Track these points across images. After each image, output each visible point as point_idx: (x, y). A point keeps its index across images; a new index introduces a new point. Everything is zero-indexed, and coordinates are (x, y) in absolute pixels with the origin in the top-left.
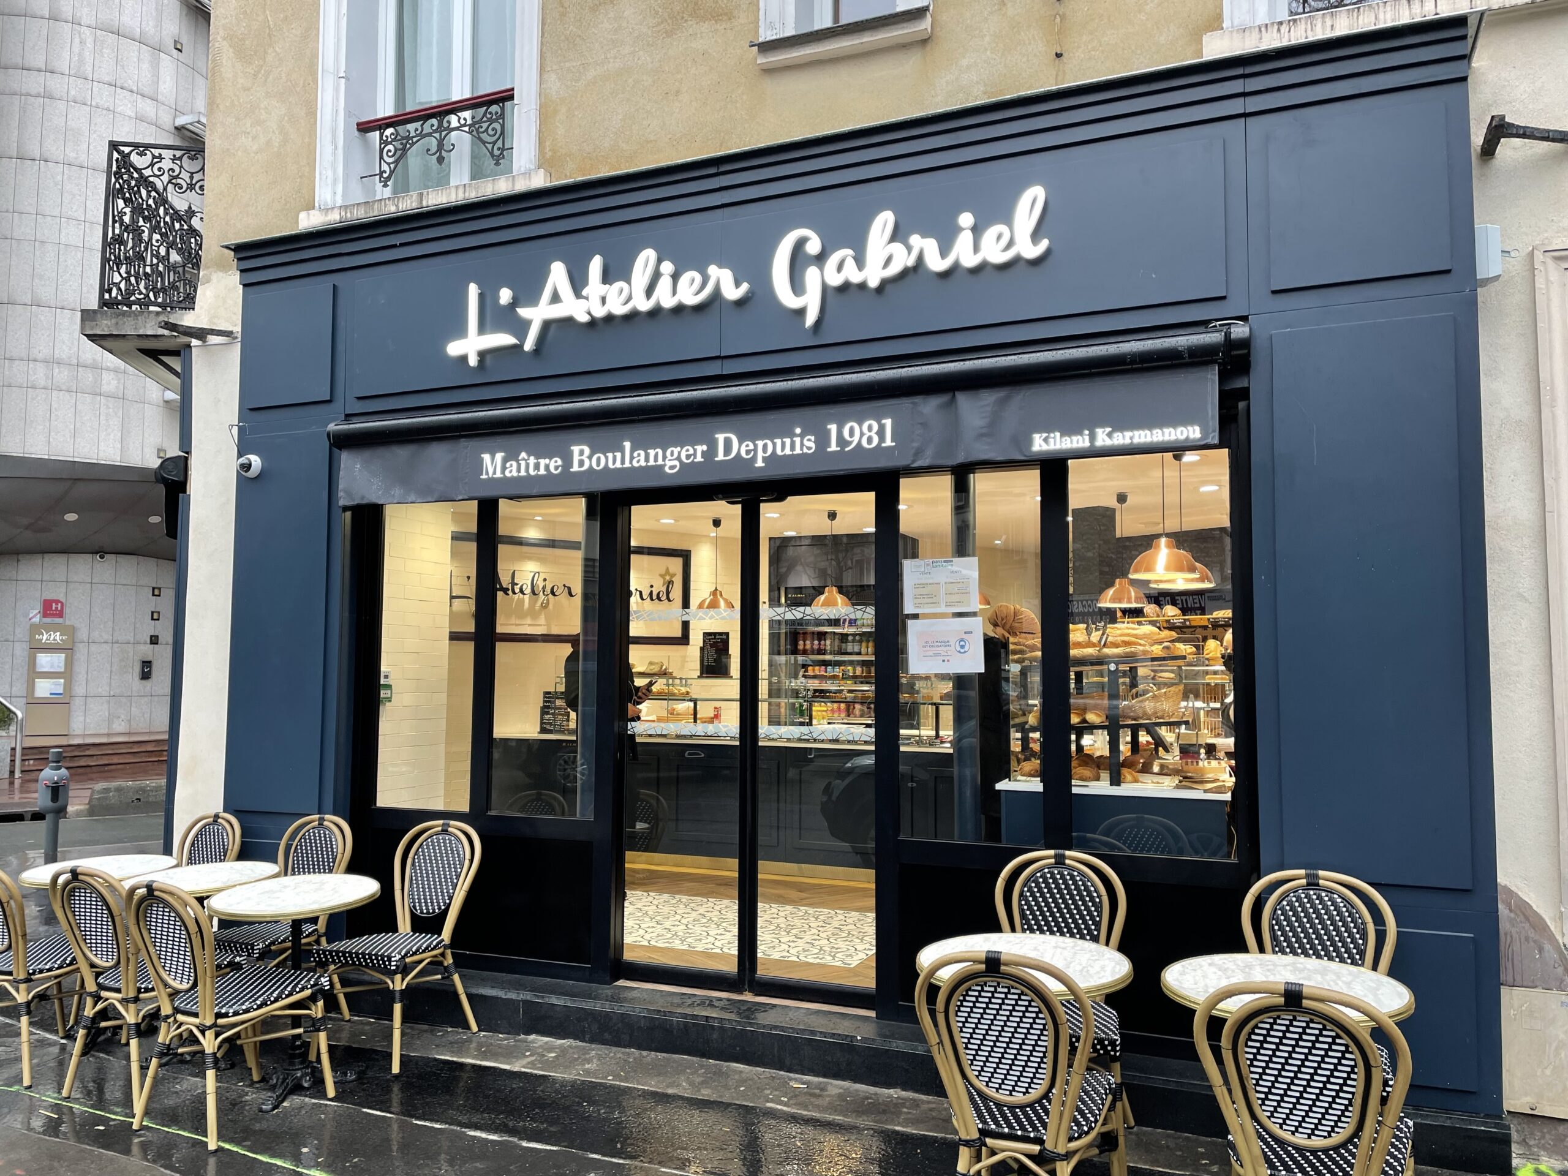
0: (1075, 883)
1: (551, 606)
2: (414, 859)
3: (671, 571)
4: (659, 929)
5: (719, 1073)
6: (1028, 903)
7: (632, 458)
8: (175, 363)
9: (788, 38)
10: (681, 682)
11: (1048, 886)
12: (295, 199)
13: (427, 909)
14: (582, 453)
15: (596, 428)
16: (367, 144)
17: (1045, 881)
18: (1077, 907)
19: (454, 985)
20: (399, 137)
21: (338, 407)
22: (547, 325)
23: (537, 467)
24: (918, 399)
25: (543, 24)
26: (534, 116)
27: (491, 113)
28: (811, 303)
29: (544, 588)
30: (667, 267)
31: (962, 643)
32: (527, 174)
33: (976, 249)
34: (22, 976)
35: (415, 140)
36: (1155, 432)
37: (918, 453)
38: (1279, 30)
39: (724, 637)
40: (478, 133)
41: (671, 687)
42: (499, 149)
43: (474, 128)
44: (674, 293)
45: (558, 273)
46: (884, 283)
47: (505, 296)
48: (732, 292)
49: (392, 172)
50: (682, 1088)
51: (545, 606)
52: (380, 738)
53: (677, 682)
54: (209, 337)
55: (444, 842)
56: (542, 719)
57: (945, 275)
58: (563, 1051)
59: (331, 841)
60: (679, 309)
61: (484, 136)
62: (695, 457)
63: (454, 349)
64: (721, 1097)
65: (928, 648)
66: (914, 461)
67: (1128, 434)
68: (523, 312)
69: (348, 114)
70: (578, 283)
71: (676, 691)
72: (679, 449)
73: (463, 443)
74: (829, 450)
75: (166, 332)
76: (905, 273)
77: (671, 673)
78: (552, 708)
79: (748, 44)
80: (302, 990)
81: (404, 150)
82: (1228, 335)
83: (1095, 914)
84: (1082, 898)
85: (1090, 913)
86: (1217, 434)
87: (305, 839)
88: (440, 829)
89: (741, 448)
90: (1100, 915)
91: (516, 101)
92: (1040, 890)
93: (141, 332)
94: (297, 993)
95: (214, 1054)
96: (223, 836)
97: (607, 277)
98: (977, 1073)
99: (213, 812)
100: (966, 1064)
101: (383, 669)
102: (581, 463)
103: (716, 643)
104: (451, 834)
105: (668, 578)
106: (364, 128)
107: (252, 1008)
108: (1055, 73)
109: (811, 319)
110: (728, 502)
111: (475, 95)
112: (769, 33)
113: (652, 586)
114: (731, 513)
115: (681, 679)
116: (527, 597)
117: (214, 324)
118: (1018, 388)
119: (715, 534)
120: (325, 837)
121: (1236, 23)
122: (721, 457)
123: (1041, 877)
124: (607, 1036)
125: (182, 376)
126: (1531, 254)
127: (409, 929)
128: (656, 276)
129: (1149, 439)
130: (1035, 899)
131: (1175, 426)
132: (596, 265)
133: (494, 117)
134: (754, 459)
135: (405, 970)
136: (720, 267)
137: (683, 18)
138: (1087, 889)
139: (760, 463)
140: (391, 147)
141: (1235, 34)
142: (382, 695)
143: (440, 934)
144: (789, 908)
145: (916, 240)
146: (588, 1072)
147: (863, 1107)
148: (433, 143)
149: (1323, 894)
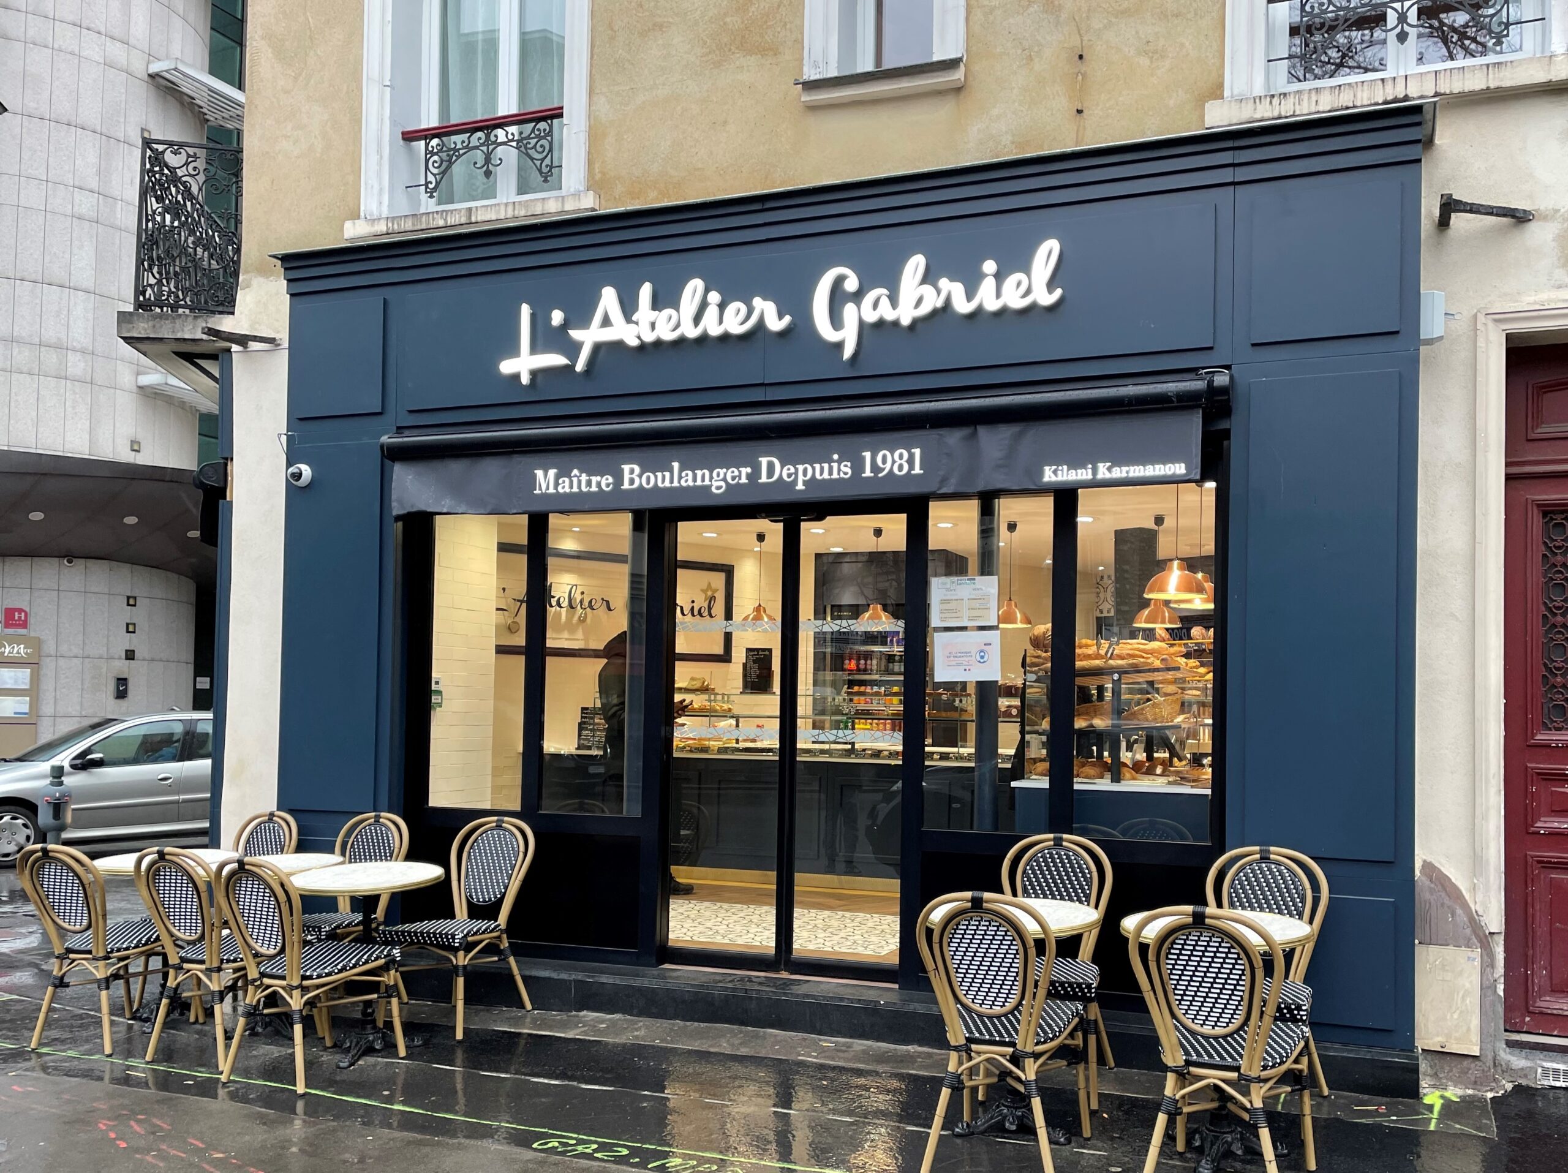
0: (1070, 862)
1: (589, 620)
2: (470, 852)
3: (713, 586)
4: (701, 928)
5: (756, 1036)
6: (1029, 880)
7: (680, 478)
8: (214, 368)
9: (831, 79)
10: (723, 698)
11: (1047, 865)
12: (339, 207)
13: (484, 898)
14: (632, 471)
15: (644, 449)
16: (411, 152)
17: (1045, 861)
18: (1071, 882)
19: (510, 969)
20: (444, 149)
21: (389, 419)
22: (597, 348)
23: (589, 483)
24: (943, 432)
25: (592, 46)
26: (583, 137)
27: (539, 130)
28: (849, 337)
29: (581, 602)
30: (714, 297)
31: (982, 654)
32: (577, 195)
33: (998, 295)
34: (101, 954)
35: (461, 152)
36: (1147, 467)
37: (944, 481)
38: (1271, 102)
39: (767, 653)
40: (526, 148)
41: (713, 704)
42: (547, 166)
43: (521, 144)
44: (721, 322)
45: (609, 298)
46: (915, 322)
47: (557, 317)
48: (775, 324)
49: (438, 184)
50: (724, 1046)
51: (582, 620)
52: (432, 741)
53: (719, 697)
54: (250, 343)
55: (499, 837)
56: (580, 735)
57: (972, 316)
58: (613, 1023)
59: (388, 837)
60: (726, 337)
61: (532, 152)
62: (740, 479)
63: (507, 367)
64: (758, 1053)
65: (952, 658)
66: (939, 489)
67: (1125, 469)
68: (575, 334)
69: (394, 122)
70: (629, 308)
71: (718, 708)
72: (725, 470)
73: (517, 459)
74: (863, 475)
75: (205, 337)
76: (935, 313)
77: (713, 689)
78: (591, 724)
79: (793, 82)
80: (376, 959)
81: (450, 163)
82: (1211, 383)
83: (1086, 887)
84: (1076, 875)
85: (1082, 888)
86: (1199, 470)
87: (362, 836)
88: (494, 824)
89: (783, 472)
90: (1090, 889)
91: (565, 120)
92: (1040, 869)
93: (179, 336)
94: (372, 961)
95: (301, 1011)
96: (279, 833)
97: (657, 304)
98: (965, 992)
99: (268, 811)
100: (956, 985)
101: (434, 675)
102: (632, 481)
103: (759, 659)
104: (505, 830)
105: (709, 593)
106: (409, 137)
107: (333, 971)
108: (1075, 128)
109: (848, 352)
110: (771, 521)
111: (522, 112)
112: (813, 72)
113: (693, 602)
114: (775, 530)
115: (723, 694)
116: (564, 611)
117: (256, 330)
118: (1031, 423)
119: (759, 549)
120: (382, 834)
121: (1236, 92)
122: (764, 479)
123: (1041, 857)
124: (654, 1010)
125: (220, 382)
126: (1475, 317)
127: (466, 916)
128: (703, 305)
129: (1142, 474)
130: (1036, 876)
131: (1164, 464)
132: (646, 292)
133: (542, 134)
134: (795, 482)
135: (468, 947)
136: (765, 299)
137: (730, 50)
138: (1080, 867)
139: (800, 486)
140: (436, 158)
141: (1233, 103)
142: (433, 701)
143: (496, 921)
144: (827, 913)
145: (944, 283)
146: (637, 1037)
147: (882, 1058)
148: (479, 156)
149: (1273, 866)
